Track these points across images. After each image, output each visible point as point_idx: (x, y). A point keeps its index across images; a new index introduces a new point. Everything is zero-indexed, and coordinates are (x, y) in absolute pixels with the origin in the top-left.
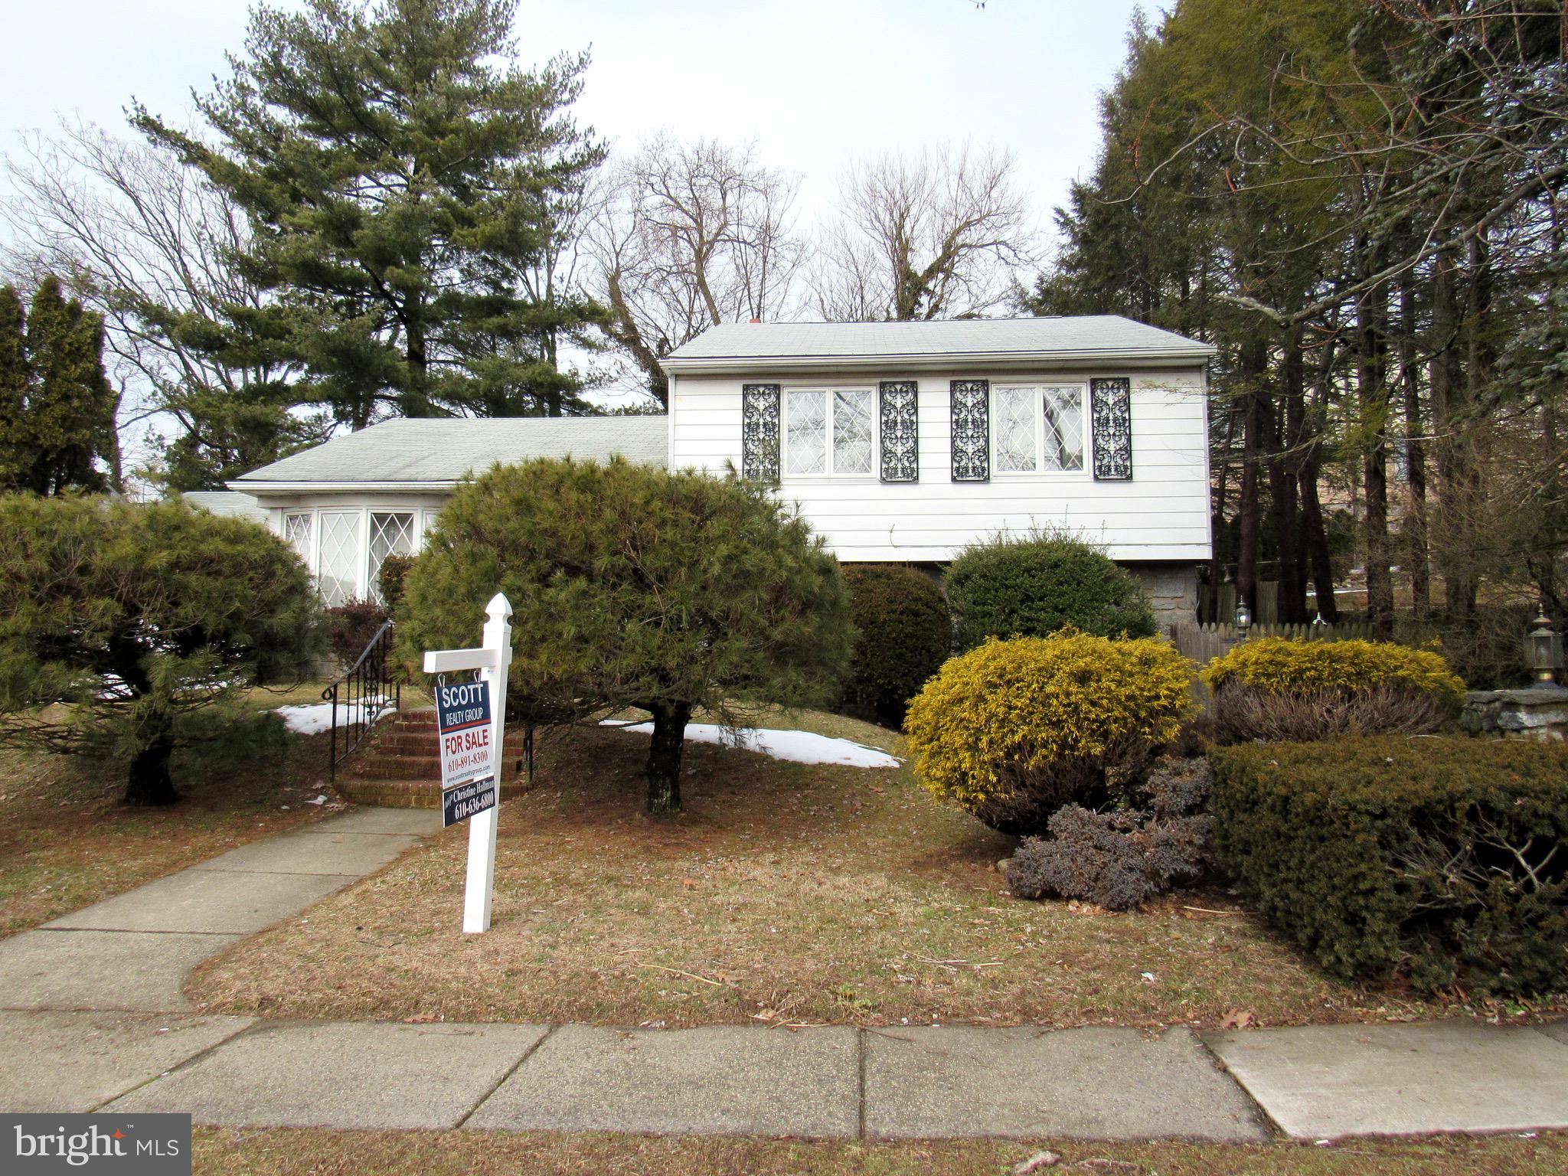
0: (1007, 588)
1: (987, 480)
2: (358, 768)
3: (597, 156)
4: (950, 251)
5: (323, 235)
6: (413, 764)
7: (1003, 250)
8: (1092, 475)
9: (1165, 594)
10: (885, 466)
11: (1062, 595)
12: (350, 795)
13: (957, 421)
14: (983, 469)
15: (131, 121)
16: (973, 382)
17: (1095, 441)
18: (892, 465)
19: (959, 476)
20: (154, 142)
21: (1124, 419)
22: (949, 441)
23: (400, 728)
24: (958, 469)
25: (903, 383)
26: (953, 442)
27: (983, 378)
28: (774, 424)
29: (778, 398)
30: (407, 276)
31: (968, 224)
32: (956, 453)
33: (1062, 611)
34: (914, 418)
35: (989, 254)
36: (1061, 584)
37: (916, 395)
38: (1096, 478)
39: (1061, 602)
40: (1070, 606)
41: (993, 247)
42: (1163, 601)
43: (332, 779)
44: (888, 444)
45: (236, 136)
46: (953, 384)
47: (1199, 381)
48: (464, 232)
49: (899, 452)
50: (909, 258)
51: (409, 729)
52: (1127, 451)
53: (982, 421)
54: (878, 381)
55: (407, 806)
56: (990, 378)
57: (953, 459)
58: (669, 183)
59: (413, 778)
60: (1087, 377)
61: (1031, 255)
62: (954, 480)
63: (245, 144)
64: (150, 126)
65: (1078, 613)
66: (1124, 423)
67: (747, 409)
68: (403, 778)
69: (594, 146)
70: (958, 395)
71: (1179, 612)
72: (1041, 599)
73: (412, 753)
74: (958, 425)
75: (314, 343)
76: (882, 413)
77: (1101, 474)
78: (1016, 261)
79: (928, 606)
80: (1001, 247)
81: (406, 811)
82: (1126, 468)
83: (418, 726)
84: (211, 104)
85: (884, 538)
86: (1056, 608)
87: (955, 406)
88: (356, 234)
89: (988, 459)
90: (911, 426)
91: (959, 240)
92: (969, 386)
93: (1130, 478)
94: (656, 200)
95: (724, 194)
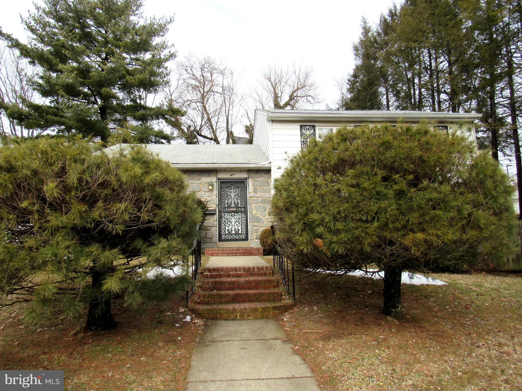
2: (196, 299)
3: (173, 56)
4: (291, 98)
5: (76, 74)
6: (227, 295)
7: (309, 98)
12: (200, 314)
23: (207, 277)
29: (315, 131)
31: (298, 89)
35: (304, 99)
41: (306, 97)
43: (187, 306)
45: (37, 35)
48: (131, 78)
50: (279, 100)
51: (211, 277)
55: (235, 319)
58: (193, 70)
59: (227, 303)
61: (319, 100)
63: (41, 39)
67: (302, 135)
68: (221, 303)
69: (172, 52)
73: (219, 289)
78: (314, 103)
80: (308, 97)
81: (234, 322)
83: (217, 275)
84: (27, 21)
91: (295, 95)
95: (212, 75)
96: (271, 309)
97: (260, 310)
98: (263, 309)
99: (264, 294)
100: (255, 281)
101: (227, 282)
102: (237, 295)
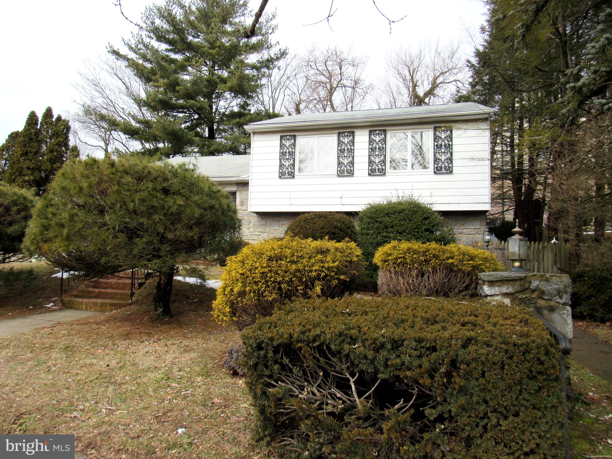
0: (377, 222)
1: (384, 174)
2: (74, 293)
3: (283, 54)
4: (434, 86)
6: (93, 292)
8: (433, 171)
9: (471, 227)
10: (339, 169)
11: (401, 226)
12: (65, 304)
13: (372, 148)
14: (383, 169)
15: (109, 52)
16: (379, 130)
17: (435, 155)
18: (342, 168)
19: (372, 173)
20: (117, 59)
21: (449, 145)
22: (368, 157)
24: (371, 170)
25: (348, 132)
26: (369, 158)
27: (384, 128)
28: (292, 152)
29: (295, 141)
30: (196, 103)
31: (442, 73)
32: (370, 162)
33: (401, 233)
34: (352, 148)
36: (402, 220)
37: (354, 138)
38: (435, 173)
39: (400, 229)
40: (404, 231)
41: (454, 83)
42: (469, 230)
43: (61, 297)
44: (341, 159)
45: (139, 54)
46: (370, 132)
47: (485, 126)
49: (345, 163)
50: (417, 90)
52: (451, 160)
53: (383, 148)
54: (337, 132)
55: (82, 309)
56: (387, 128)
57: (369, 165)
58: (317, 64)
60: (432, 126)
62: (369, 174)
63: (144, 57)
64: (116, 53)
65: (408, 234)
66: (449, 147)
67: (282, 146)
68: (89, 297)
69: (282, 50)
70: (372, 136)
71: (477, 236)
72: (392, 227)
74: (372, 150)
75: (162, 131)
76: (338, 146)
77: (438, 171)
79: (341, 230)
82: (449, 167)
84: (129, 43)
85: (338, 201)
86: (398, 232)
87: (371, 141)
88: (177, 88)
89: (385, 165)
90: (351, 151)
91: (439, 80)
92: (377, 132)
93: (451, 172)
94: (313, 72)
95: (341, 69)
96: (108, 305)
97: (100, 305)
98: (102, 304)
99: (118, 294)
100: (123, 283)
101: (104, 282)
102: (100, 292)
